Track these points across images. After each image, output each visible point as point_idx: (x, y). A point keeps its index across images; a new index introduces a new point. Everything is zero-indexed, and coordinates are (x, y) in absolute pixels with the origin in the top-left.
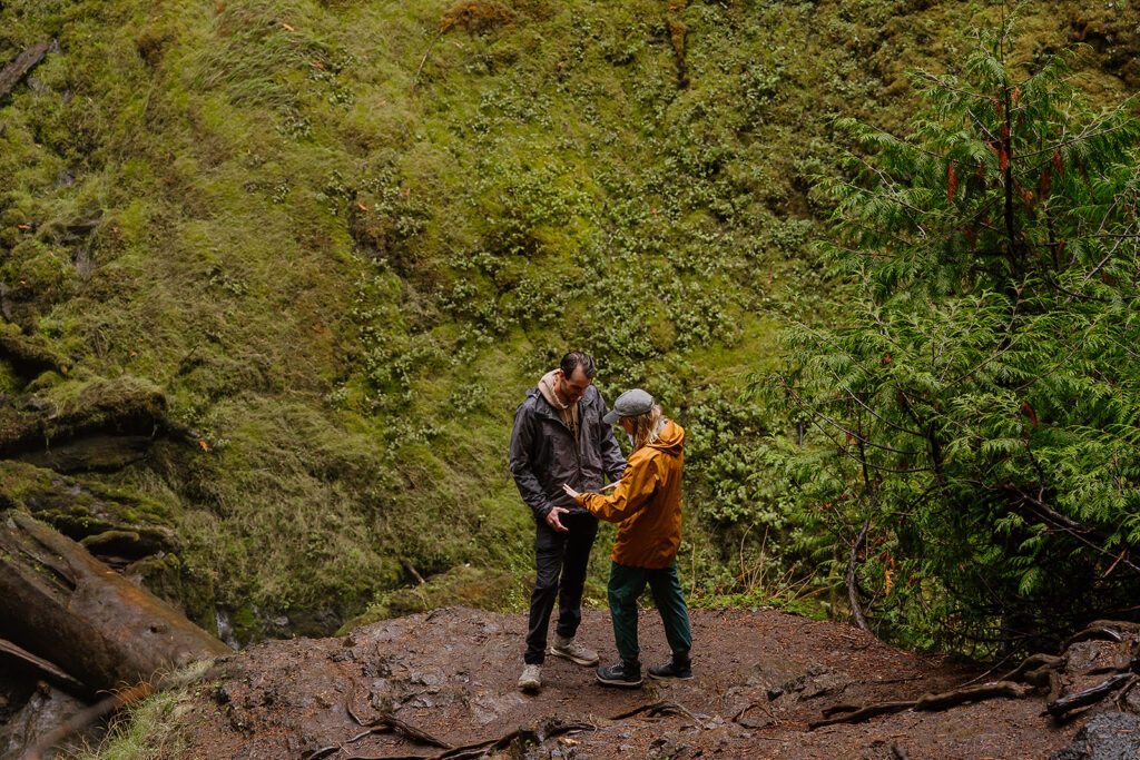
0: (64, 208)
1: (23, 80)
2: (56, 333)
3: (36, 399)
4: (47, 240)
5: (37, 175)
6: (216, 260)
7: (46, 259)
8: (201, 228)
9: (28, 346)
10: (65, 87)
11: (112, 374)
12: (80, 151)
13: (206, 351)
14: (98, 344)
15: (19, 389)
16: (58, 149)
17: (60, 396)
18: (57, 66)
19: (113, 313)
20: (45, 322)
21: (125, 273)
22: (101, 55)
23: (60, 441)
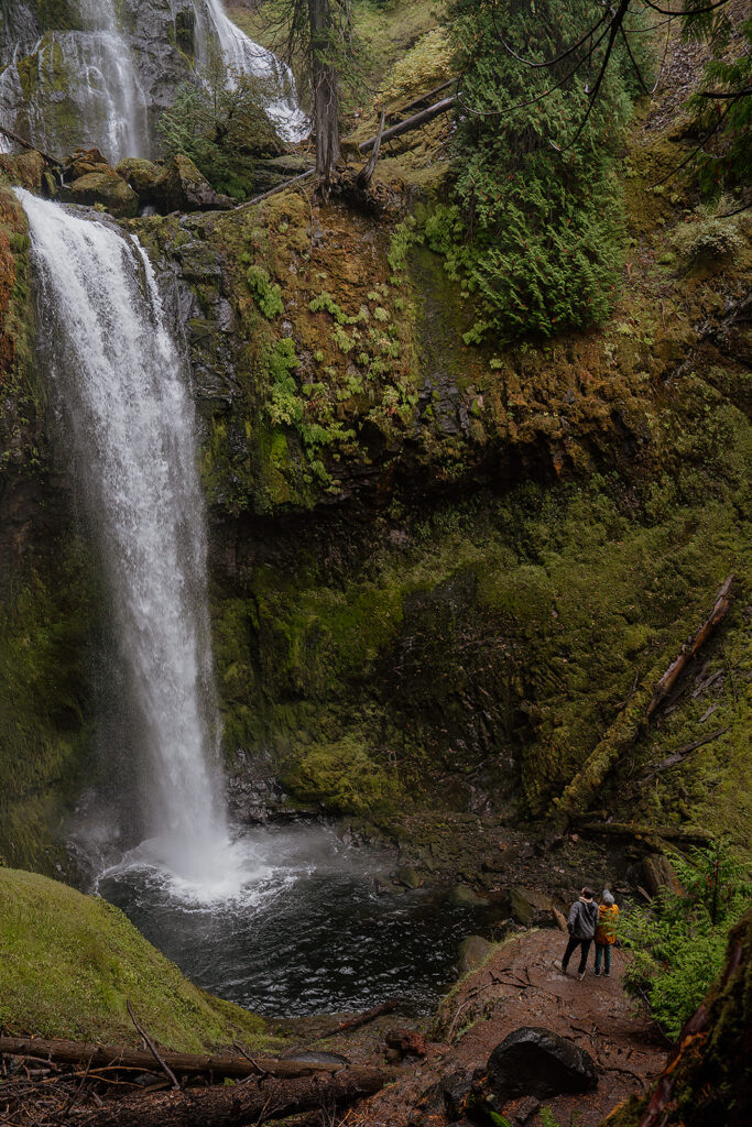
0: (712, 776)
1: (717, 737)
2: (696, 811)
3: (681, 827)
4: (704, 784)
5: (710, 764)
6: (745, 805)
7: (701, 788)
8: (744, 794)
9: (686, 812)
10: (726, 742)
11: (704, 828)
12: (724, 761)
13: (731, 829)
14: (706, 819)
15: (681, 823)
16: (719, 759)
17: (688, 829)
18: (728, 735)
19: (711, 810)
20: (695, 807)
21: (719, 800)
22: (739, 736)
23: (683, 841)
